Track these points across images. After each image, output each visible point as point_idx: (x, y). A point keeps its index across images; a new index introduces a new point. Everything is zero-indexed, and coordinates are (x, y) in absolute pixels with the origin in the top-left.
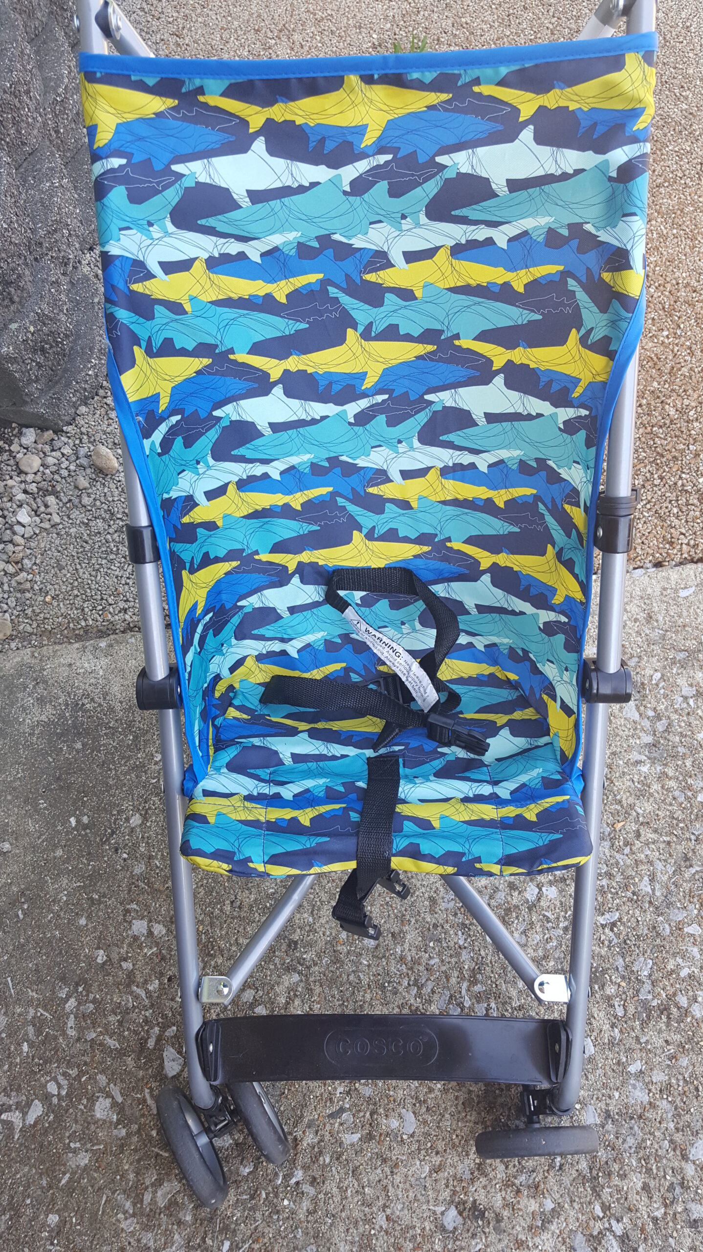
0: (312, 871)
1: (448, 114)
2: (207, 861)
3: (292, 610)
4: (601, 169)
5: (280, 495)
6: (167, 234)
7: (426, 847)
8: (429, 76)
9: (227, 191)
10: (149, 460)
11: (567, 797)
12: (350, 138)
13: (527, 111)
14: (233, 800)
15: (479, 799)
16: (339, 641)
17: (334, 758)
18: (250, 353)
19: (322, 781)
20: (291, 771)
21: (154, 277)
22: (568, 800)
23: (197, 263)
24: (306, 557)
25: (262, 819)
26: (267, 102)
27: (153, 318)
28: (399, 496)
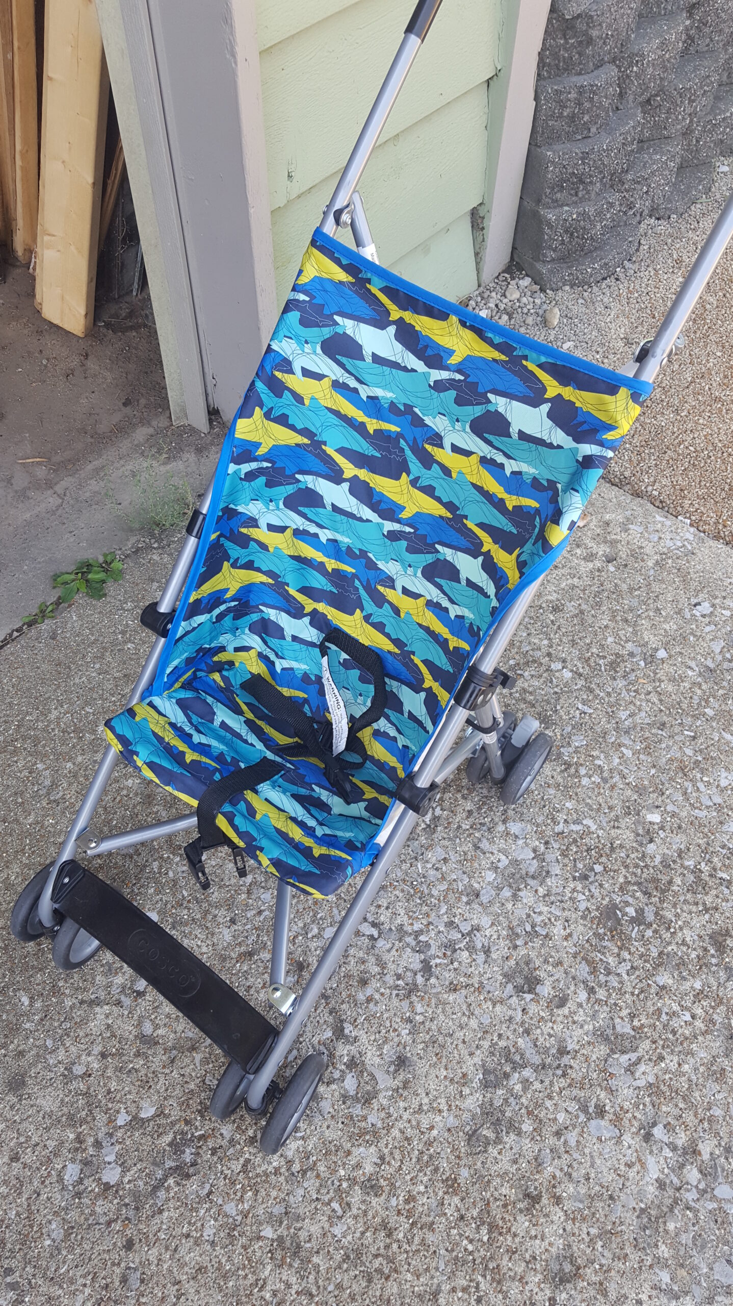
0: (167, 788)
1: (504, 370)
2: (112, 736)
3: (295, 638)
4: (574, 452)
5: (320, 554)
6: (315, 352)
7: (238, 820)
8: (497, 340)
9: (360, 347)
10: (228, 477)
11: (350, 858)
12: (442, 354)
13: (551, 393)
14: (161, 719)
15: (301, 825)
16: (313, 679)
17: (246, 742)
18: (336, 451)
19: (222, 747)
20: (213, 730)
21: (294, 374)
22: (348, 860)
23: (326, 379)
24: (322, 607)
25: (167, 740)
26: (404, 308)
27: (281, 397)
28: (395, 602)
